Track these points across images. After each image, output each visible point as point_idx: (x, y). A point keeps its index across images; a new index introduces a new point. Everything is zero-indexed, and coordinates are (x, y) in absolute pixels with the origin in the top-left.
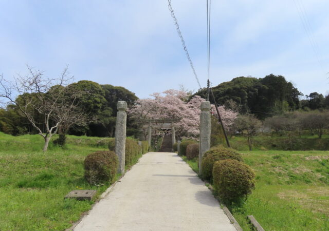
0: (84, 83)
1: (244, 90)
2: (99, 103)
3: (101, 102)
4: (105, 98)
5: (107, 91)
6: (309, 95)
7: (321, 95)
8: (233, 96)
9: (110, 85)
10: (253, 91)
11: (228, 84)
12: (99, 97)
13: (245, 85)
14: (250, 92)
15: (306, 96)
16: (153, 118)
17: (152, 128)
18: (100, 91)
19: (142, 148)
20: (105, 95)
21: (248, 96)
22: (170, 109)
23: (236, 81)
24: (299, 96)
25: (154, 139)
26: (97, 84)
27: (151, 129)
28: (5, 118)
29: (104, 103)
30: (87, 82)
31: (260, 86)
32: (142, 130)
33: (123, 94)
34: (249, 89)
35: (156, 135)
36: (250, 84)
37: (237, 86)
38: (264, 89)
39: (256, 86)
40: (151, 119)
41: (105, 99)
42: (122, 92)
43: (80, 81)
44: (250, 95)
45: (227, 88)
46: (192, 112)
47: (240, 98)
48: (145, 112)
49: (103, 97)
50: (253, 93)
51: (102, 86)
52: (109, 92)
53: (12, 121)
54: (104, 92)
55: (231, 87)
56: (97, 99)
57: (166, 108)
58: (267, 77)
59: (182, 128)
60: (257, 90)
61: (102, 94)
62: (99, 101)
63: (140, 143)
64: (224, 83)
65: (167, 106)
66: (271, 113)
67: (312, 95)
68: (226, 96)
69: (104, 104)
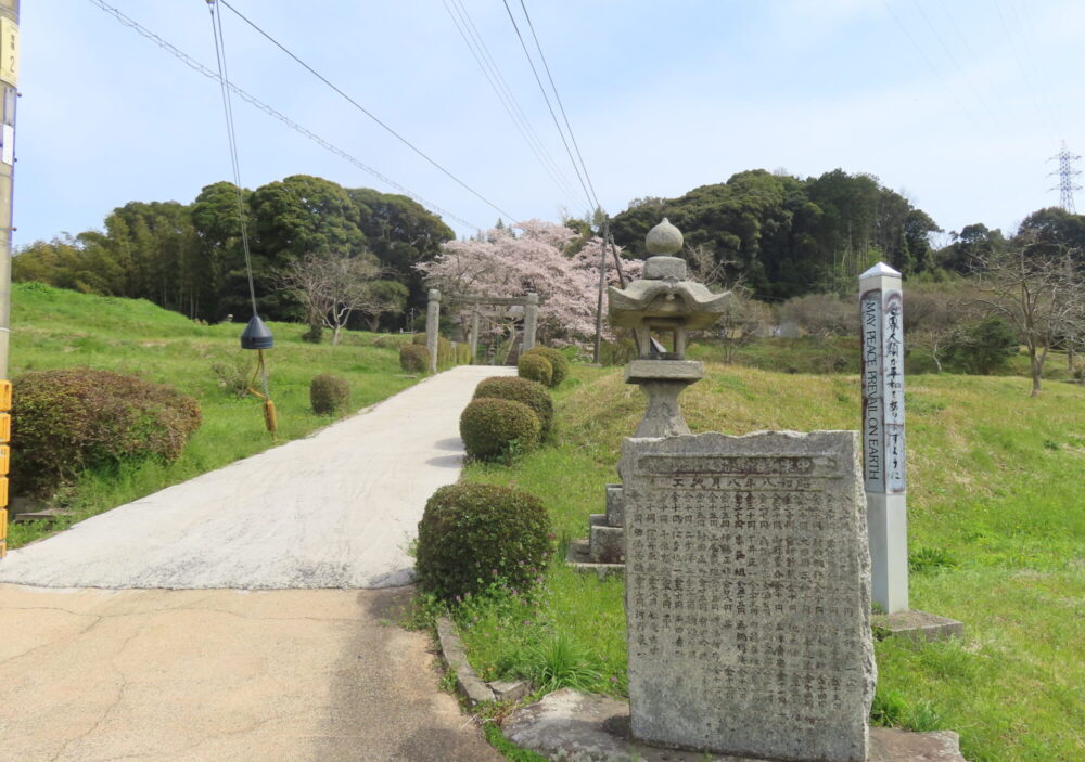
0: (300, 186)
1: (750, 216)
2: (343, 242)
3: (348, 240)
4: (359, 227)
5: (365, 207)
6: (960, 231)
7: (997, 233)
8: (717, 233)
9: (373, 191)
10: (777, 218)
11: (714, 191)
12: (344, 226)
13: (755, 201)
14: (771, 221)
15: (953, 233)
16: (484, 292)
17: (481, 317)
18: (346, 208)
19: (458, 354)
20: (358, 218)
21: (762, 232)
22: (525, 272)
23: (739, 183)
24: (930, 233)
25: (487, 341)
26: (338, 187)
27: (477, 319)
28: (89, 273)
29: (356, 241)
30: (309, 180)
31: (800, 205)
32: (457, 319)
33: (408, 217)
34: (767, 213)
35: (492, 334)
36: (773, 198)
37: (735, 203)
38: (810, 213)
39: (792, 204)
40: (480, 295)
41: (358, 232)
42: (404, 211)
43: (291, 178)
44: (771, 228)
45: (707, 206)
46: (580, 279)
47: (736, 239)
48: (467, 278)
49: (353, 225)
50: (778, 224)
51: (349, 191)
52: (370, 211)
53: (106, 283)
54: (355, 211)
55: (716, 206)
56: (337, 231)
57: (517, 270)
58: (826, 177)
59: (552, 318)
60: (789, 214)
61: (349, 218)
62: (344, 237)
63: (454, 344)
64: (703, 189)
65: (519, 266)
66: (824, 285)
67: (968, 231)
68: (700, 230)
69: (357, 245)
